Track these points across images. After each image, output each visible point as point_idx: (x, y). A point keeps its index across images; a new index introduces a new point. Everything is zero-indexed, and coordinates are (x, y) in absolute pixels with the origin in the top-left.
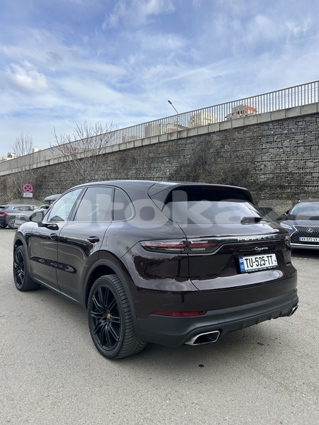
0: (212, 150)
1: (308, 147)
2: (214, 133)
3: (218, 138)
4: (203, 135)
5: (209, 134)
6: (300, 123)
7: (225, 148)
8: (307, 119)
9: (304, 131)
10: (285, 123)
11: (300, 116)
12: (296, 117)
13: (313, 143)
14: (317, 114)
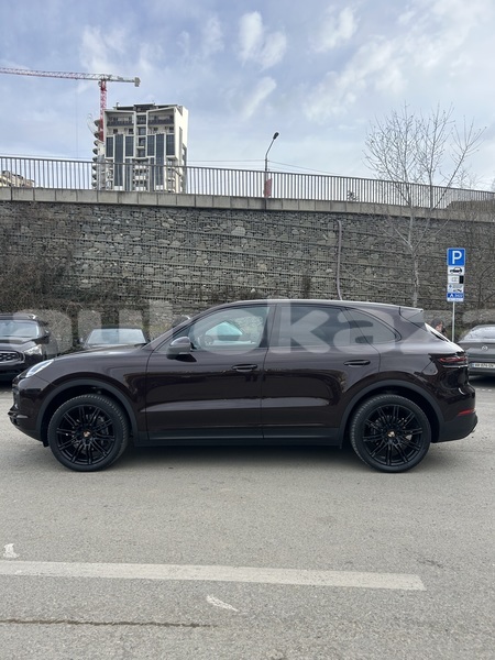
1: (146, 248)
3: (9, 213)
6: (136, 215)
7: (22, 231)
8: (145, 211)
9: (141, 225)
10: (117, 210)
11: (136, 206)
12: (131, 206)
13: (153, 243)
14: (157, 207)
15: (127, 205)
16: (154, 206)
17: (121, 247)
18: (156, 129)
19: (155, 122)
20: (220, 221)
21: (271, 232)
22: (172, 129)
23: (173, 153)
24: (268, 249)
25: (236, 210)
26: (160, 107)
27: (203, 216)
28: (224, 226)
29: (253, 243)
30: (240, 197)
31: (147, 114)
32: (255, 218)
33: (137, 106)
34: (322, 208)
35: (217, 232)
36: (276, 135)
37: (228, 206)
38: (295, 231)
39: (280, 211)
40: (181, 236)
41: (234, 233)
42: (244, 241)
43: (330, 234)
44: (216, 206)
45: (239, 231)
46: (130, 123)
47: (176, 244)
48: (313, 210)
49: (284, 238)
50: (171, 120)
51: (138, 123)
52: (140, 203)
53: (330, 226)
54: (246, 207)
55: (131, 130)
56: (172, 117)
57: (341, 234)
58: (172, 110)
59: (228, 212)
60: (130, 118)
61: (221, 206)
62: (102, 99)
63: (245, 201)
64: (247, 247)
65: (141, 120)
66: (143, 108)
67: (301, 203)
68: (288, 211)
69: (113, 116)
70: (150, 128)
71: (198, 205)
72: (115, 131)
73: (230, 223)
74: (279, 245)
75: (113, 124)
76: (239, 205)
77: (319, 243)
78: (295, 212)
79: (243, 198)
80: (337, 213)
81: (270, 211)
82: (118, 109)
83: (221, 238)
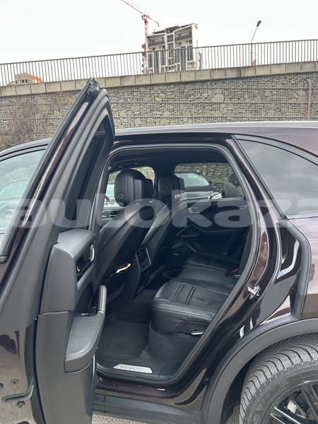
0: (38, 116)
1: (144, 119)
2: (38, 94)
3: (45, 102)
4: (24, 96)
5: (32, 95)
6: (135, 94)
7: (55, 115)
8: (142, 90)
9: (139, 102)
10: (121, 92)
11: (134, 86)
12: (131, 87)
13: (149, 115)
14: (151, 85)
15: (128, 87)
16: (148, 85)
17: (125, 120)
18: (180, 44)
19: (180, 38)
20: (202, 91)
21: (246, 96)
22: (191, 41)
23: (192, 59)
24: (244, 111)
25: (215, 80)
26: (182, 27)
27: (188, 89)
28: (205, 95)
29: (231, 107)
30: (219, 69)
31: (174, 33)
32: (231, 86)
33: (167, 29)
34: (292, 70)
35: (200, 100)
36: (259, 22)
37: (208, 78)
38: (268, 93)
39: (254, 77)
40: (171, 107)
41: (213, 100)
42: (223, 106)
43: (300, 92)
44: (198, 79)
45: (218, 98)
46: (163, 42)
47: (167, 114)
48: (284, 72)
49: (258, 100)
50: (190, 35)
51: (168, 41)
52: (137, 84)
53: (300, 85)
54: (223, 77)
55: (164, 47)
56: (191, 33)
57: (310, 91)
58: (191, 27)
59: (209, 83)
60: (163, 38)
61: (202, 79)
62: (146, 29)
63: (222, 72)
64: (225, 111)
65: (170, 38)
66: (171, 30)
67: (273, 68)
68: (261, 77)
69: (152, 39)
70: (176, 43)
71: (183, 80)
72: (154, 49)
73: (210, 92)
74: (253, 106)
75: (152, 45)
76: (217, 76)
77: (290, 101)
78: (268, 76)
79: (221, 69)
80: (307, 73)
81: (245, 78)
82: (155, 33)
83: (203, 105)
